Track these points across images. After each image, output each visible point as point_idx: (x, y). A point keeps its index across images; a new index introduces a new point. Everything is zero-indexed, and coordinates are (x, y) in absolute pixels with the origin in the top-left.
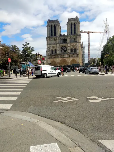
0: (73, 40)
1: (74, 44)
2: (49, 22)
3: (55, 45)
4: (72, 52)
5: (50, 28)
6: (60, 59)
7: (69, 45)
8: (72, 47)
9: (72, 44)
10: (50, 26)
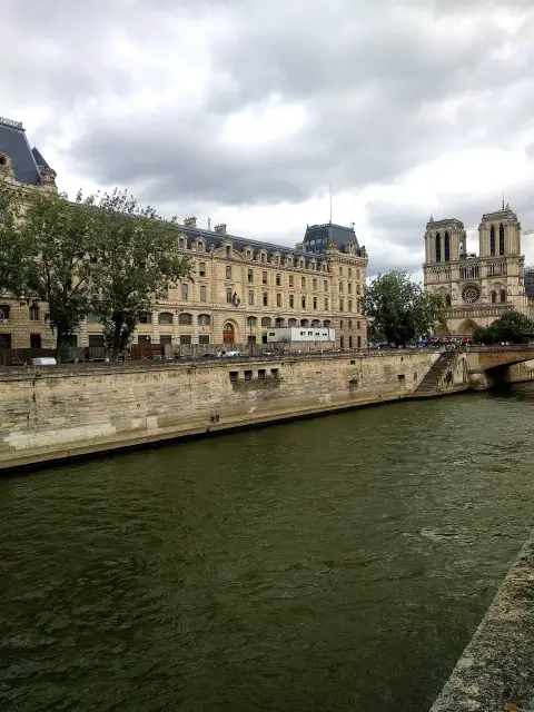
0: (497, 269)
1: (500, 280)
2: (432, 225)
3: (446, 285)
4: (494, 300)
5: (434, 241)
6: (461, 321)
7: (485, 283)
8: (492, 288)
9: (494, 281)
10: (434, 236)
